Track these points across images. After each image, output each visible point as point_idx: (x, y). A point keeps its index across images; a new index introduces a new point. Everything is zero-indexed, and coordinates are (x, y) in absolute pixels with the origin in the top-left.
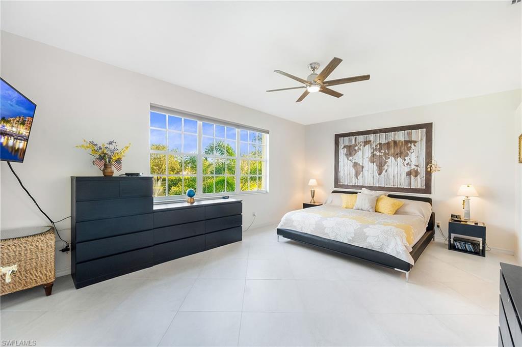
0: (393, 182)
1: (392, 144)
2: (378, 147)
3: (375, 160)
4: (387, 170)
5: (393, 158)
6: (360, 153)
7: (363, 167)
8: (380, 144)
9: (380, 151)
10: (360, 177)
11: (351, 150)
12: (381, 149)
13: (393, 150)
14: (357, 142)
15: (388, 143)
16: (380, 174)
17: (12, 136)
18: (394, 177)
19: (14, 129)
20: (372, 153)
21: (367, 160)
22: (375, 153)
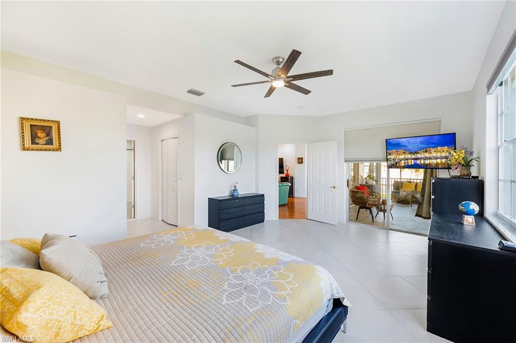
17: (422, 159)
19: (422, 156)
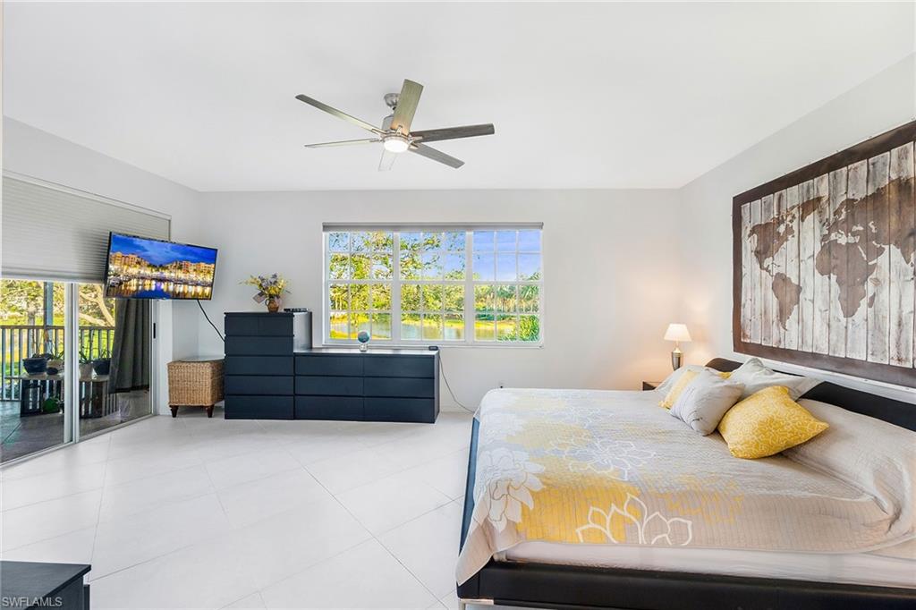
0: (898, 345)
1: (893, 196)
2: (843, 217)
3: (834, 262)
4: (872, 299)
5: (896, 252)
6: (791, 243)
7: (799, 289)
8: (850, 203)
9: (848, 231)
10: (791, 322)
11: (769, 239)
12: (851, 219)
13: (894, 219)
14: (783, 211)
15: (878, 196)
16: (849, 313)
18: (900, 324)
19: (173, 275)
20: (824, 238)
21: (811, 263)
22: (833, 236)
